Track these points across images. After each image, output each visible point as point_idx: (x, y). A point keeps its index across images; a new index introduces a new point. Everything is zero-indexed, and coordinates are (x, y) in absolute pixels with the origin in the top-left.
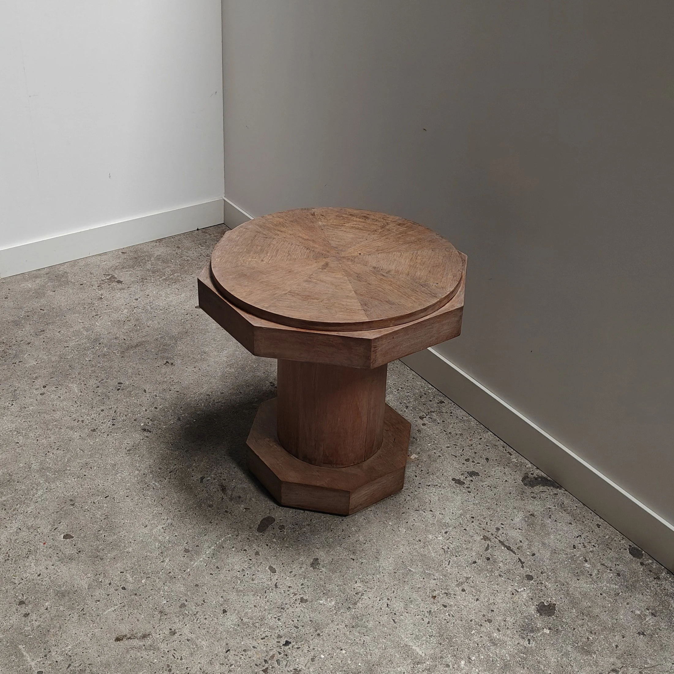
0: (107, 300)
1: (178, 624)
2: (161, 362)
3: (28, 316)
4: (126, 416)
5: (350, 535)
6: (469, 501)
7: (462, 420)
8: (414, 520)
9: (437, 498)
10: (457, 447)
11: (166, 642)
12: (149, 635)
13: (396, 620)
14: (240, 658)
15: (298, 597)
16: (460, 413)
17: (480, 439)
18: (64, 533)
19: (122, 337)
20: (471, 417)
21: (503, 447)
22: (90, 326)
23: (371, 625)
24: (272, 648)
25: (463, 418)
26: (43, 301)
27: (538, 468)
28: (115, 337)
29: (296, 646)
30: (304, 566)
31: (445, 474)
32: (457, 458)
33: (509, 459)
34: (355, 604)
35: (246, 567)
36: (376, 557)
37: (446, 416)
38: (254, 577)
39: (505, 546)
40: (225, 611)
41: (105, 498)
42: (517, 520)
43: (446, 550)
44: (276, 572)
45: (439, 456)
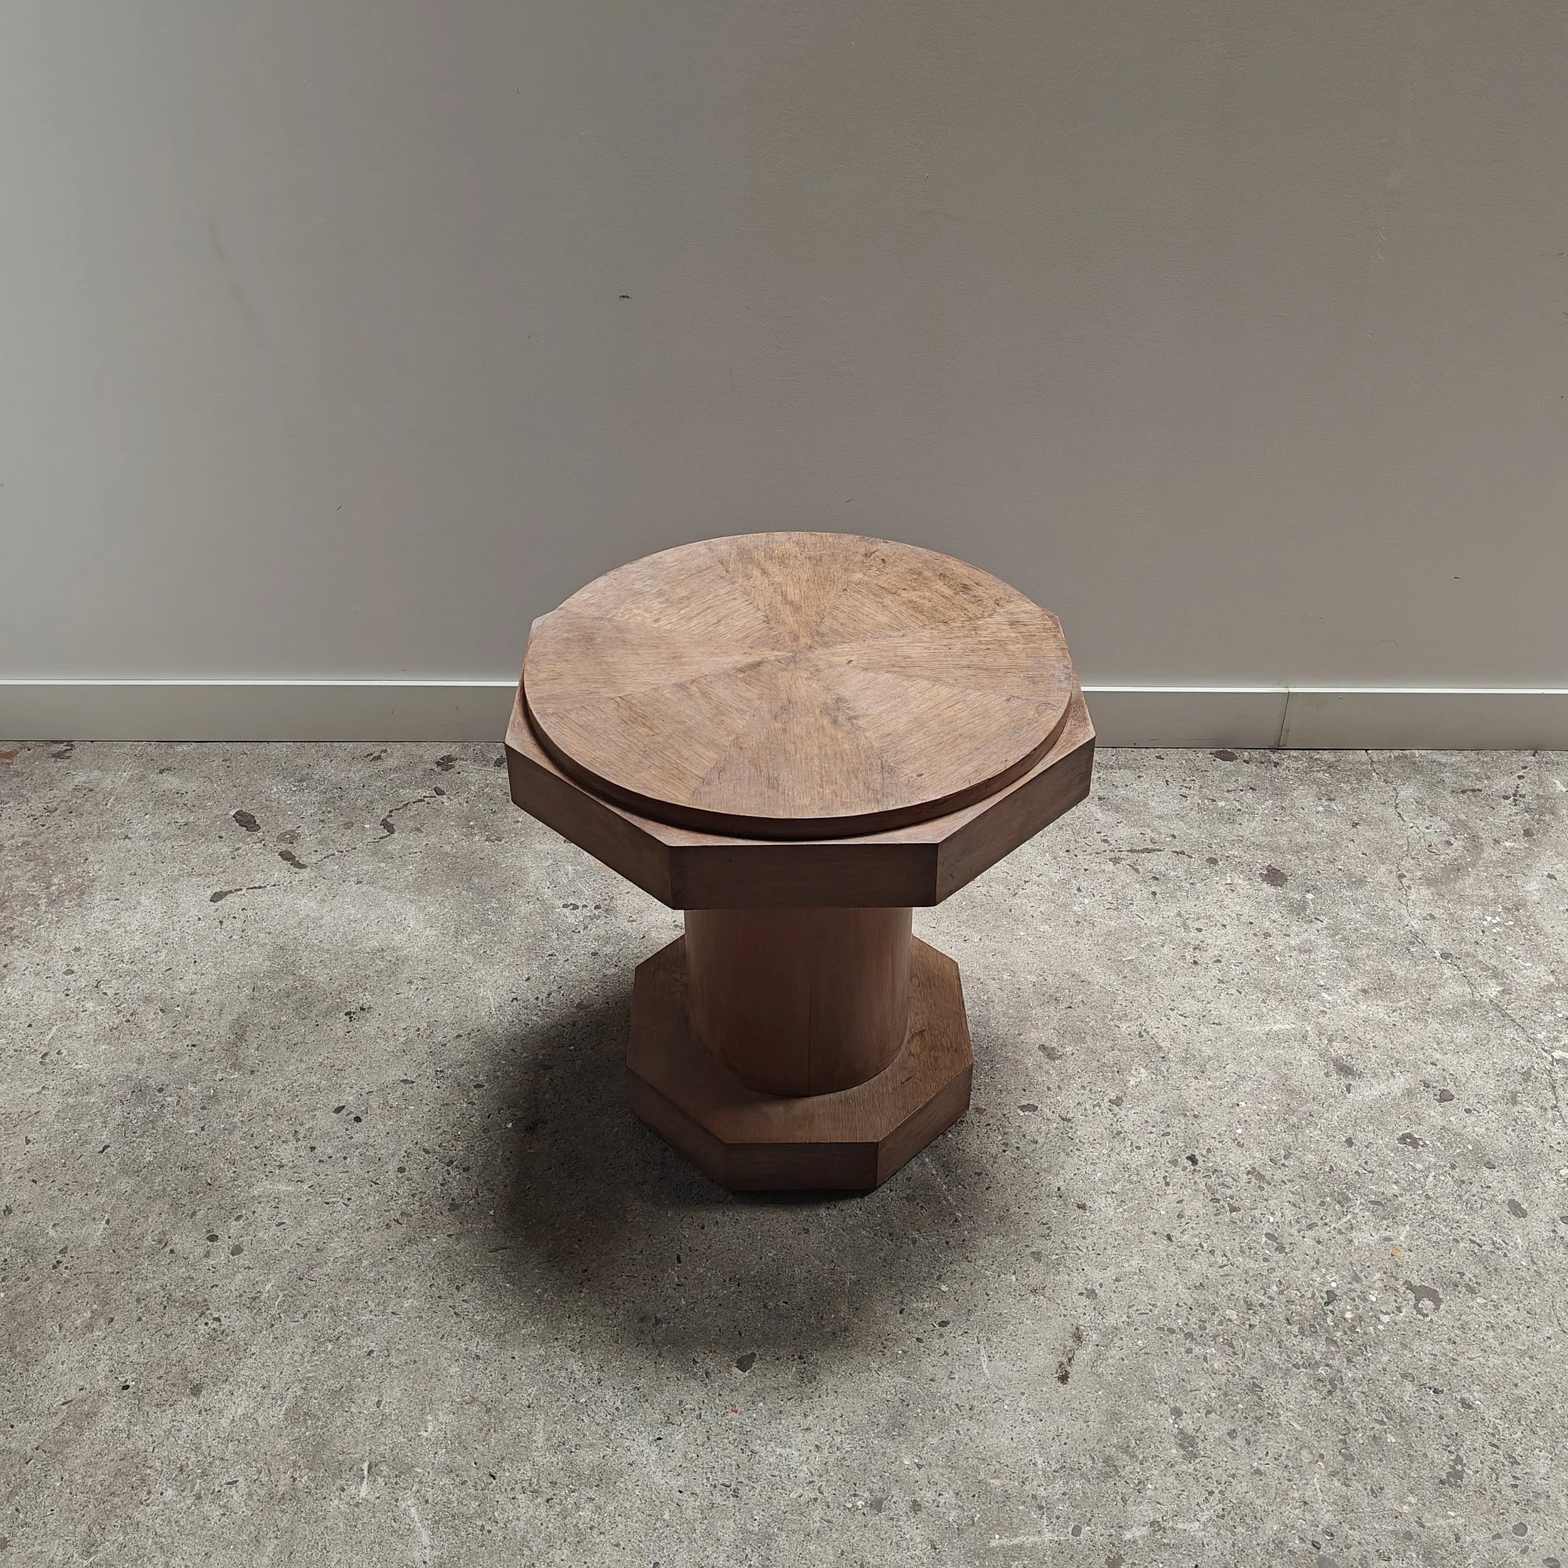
1: (1075, 1279)
2: (337, 1023)
8: (1032, 907)
11: (1107, 1312)
12: (1077, 1329)
13: (1216, 1021)
14: (1192, 1228)
15: (1106, 1104)
18: (729, 1365)
19: (180, 1046)
22: (72, 1081)
23: (1208, 1051)
24: (1192, 1181)
28: (165, 1057)
29: (1204, 1152)
30: (1046, 1067)
34: (1160, 1048)
36: (1082, 982)
38: (1028, 1137)
39: (1142, 851)
40: (1082, 1207)
43: (1112, 907)
44: (1037, 1107)
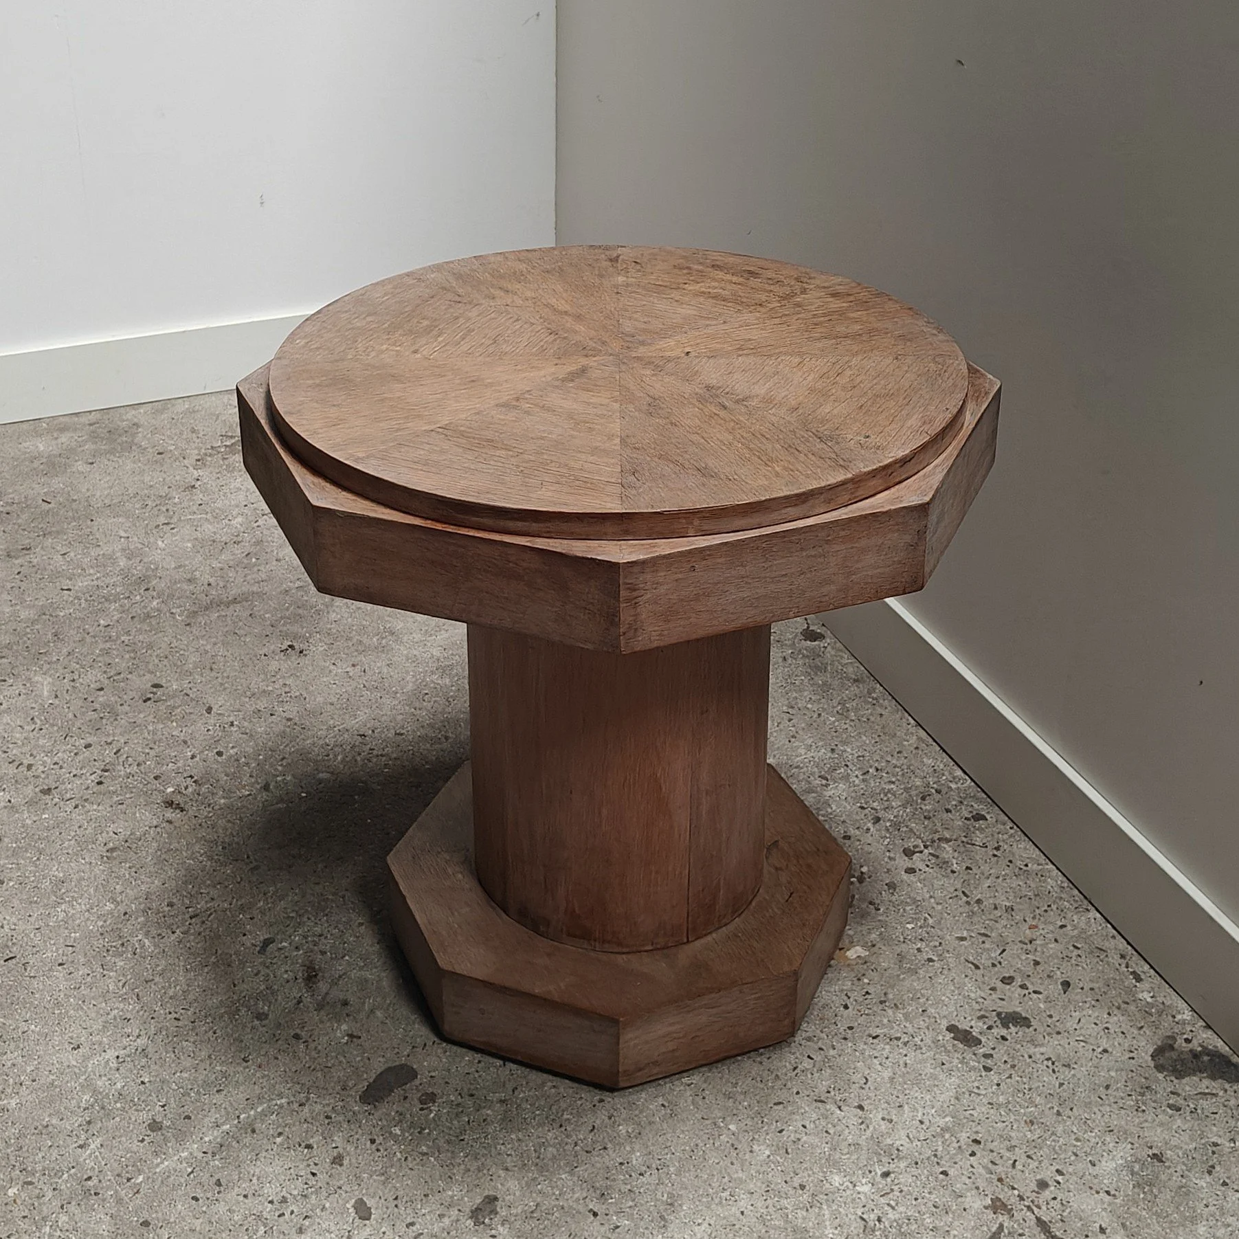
0: (205, 491)
2: (275, 645)
3: (8, 513)
4: (138, 765)
5: (609, 1145)
6: (979, 1095)
7: (1023, 872)
8: (804, 1127)
9: (887, 1074)
10: (988, 940)
16: (1024, 850)
17: (1062, 927)
19: (207, 578)
20: (1051, 866)
21: (1123, 957)
22: (140, 546)
25: (1026, 865)
26: (57, 483)
27: (1208, 1027)
28: (189, 576)
30: (454, 1213)
31: (931, 1010)
32: (981, 971)
33: (1131, 991)
35: (295, 1192)
36: (662, 1217)
37: (979, 853)
38: (307, 1222)
41: (5, 961)
42: (1107, 1165)
43: (871, 1224)
44: (368, 1219)
45: (930, 960)
